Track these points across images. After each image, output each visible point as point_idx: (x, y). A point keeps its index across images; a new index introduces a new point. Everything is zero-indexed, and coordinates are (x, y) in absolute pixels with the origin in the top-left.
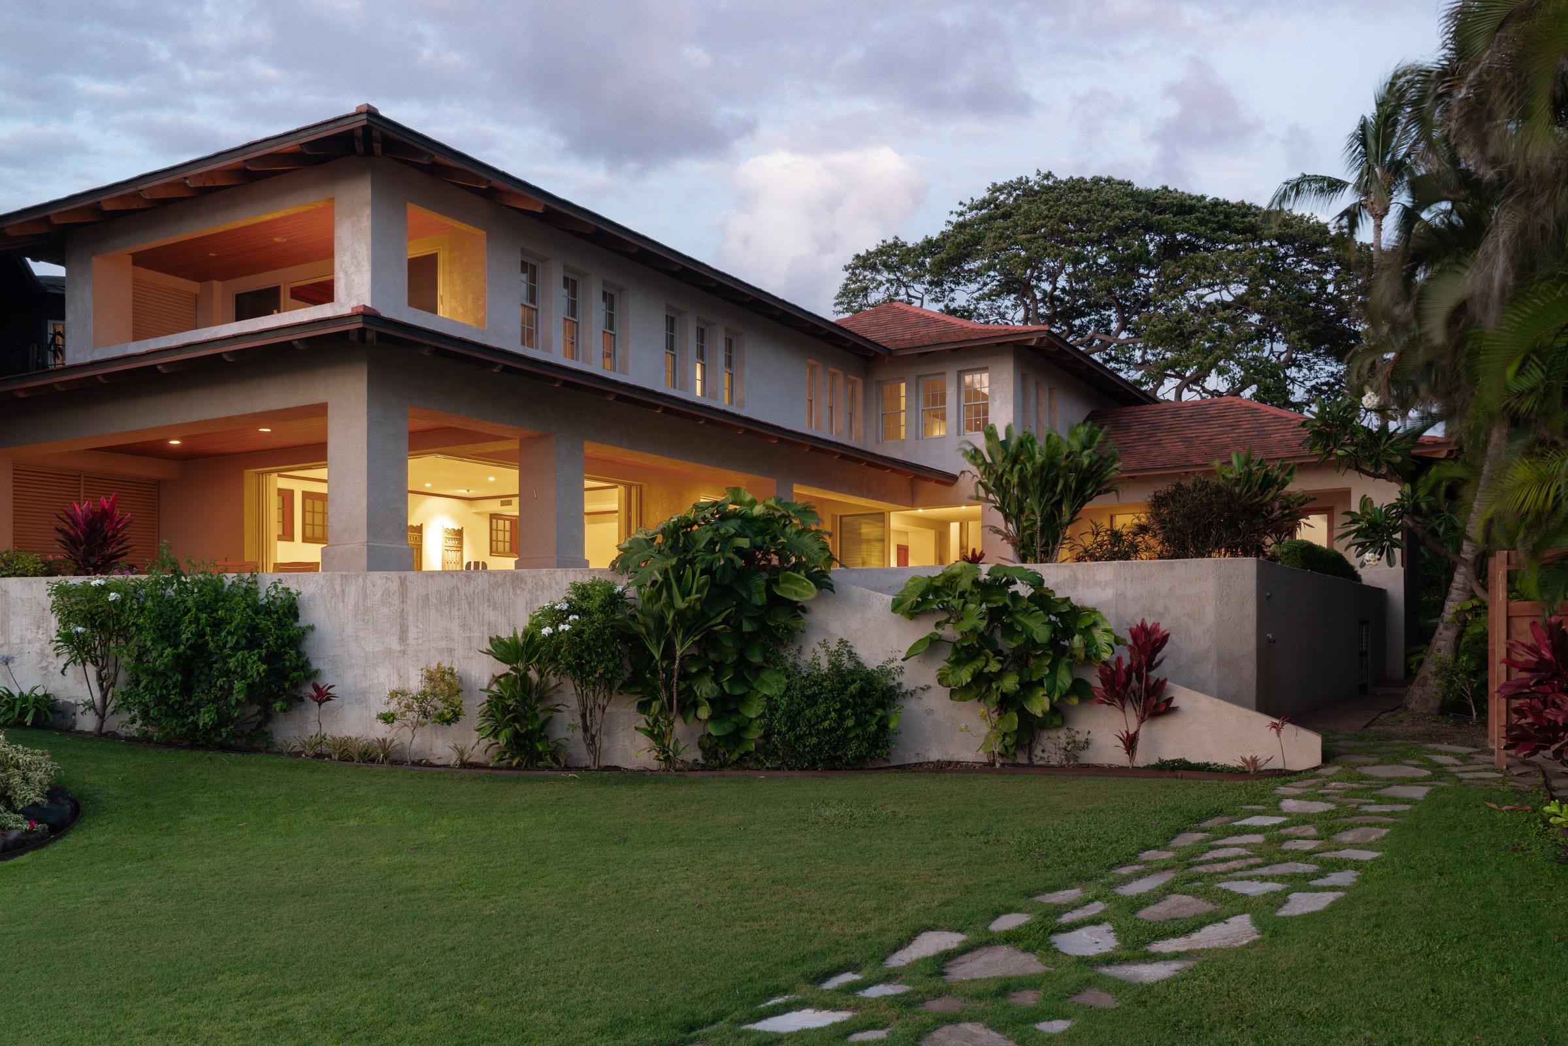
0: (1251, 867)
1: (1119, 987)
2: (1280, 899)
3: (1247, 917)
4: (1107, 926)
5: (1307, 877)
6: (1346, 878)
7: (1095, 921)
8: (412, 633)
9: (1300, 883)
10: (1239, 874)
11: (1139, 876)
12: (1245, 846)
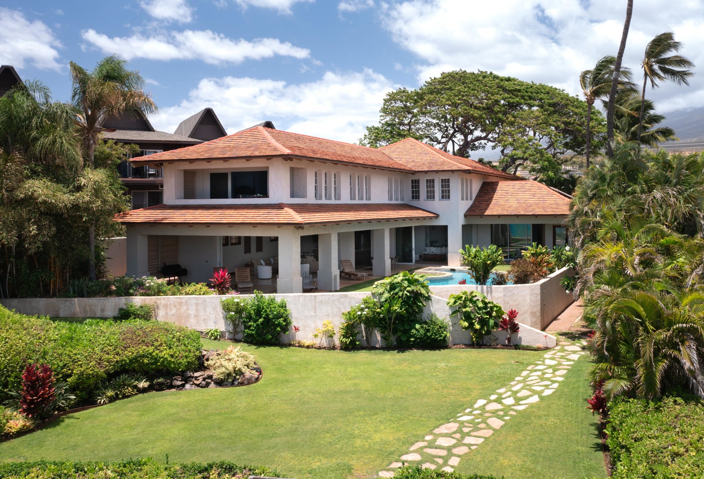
0: (538, 383)
1: (516, 411)
2: (542, 391)
3: (537, 396)
4: (512, 398)
5: (549, 385)
6: (556, 385)
7: (509, 397)
8: (318, 311)
9: (547, 387)
10: (536, 384)
11: (516, 385)
12: (537, 376)
